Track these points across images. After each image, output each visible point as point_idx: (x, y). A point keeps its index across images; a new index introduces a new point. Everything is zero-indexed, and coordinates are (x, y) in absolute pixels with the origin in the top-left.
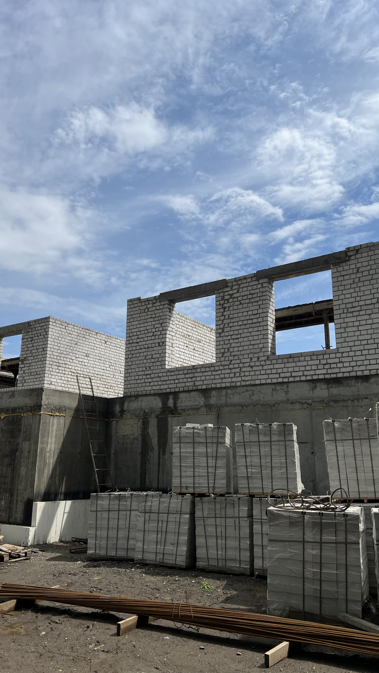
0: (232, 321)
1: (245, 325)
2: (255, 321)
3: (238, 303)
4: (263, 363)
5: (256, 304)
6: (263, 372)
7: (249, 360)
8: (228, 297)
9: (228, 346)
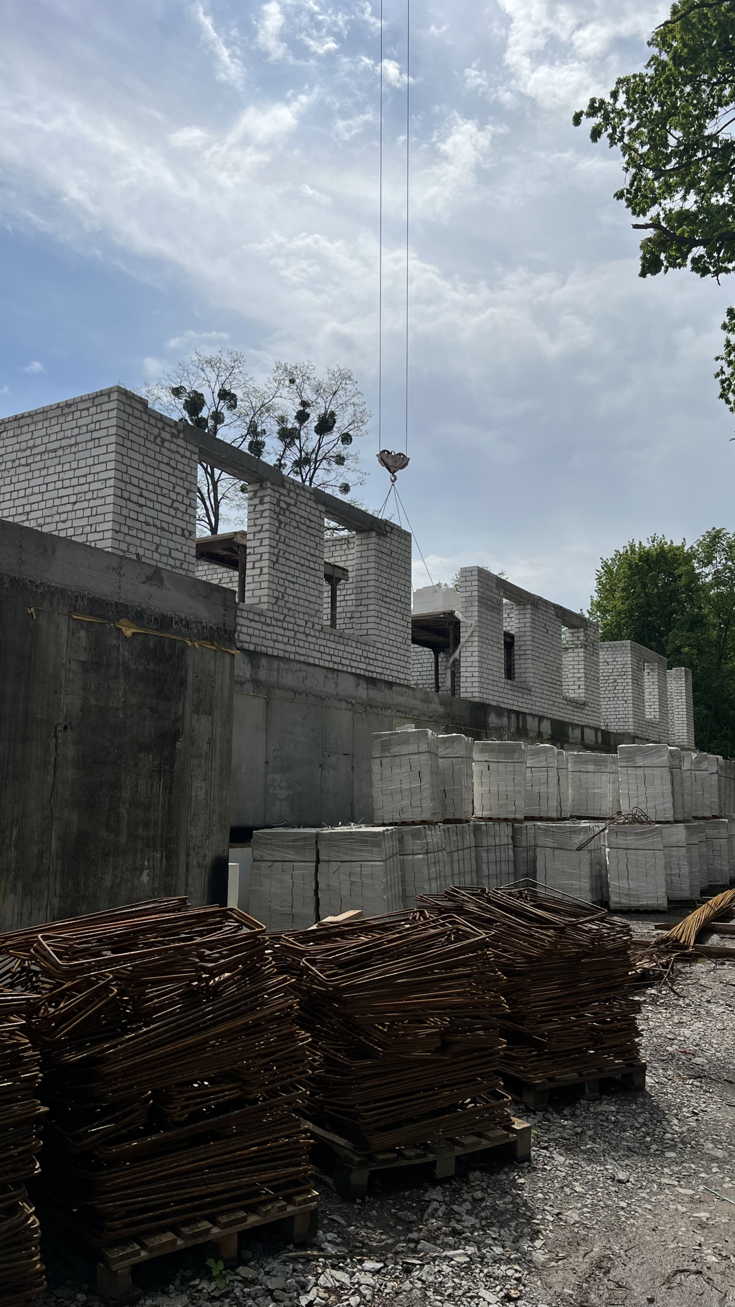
0: (289, 549)
1: (302, 565)
2: (312, 565)
3: (295, 524)
4: (317, 634)
5: (313, 538)
6: (317, 648)
7: (303, 623)
8: (285, 506)
9: (282, 589)
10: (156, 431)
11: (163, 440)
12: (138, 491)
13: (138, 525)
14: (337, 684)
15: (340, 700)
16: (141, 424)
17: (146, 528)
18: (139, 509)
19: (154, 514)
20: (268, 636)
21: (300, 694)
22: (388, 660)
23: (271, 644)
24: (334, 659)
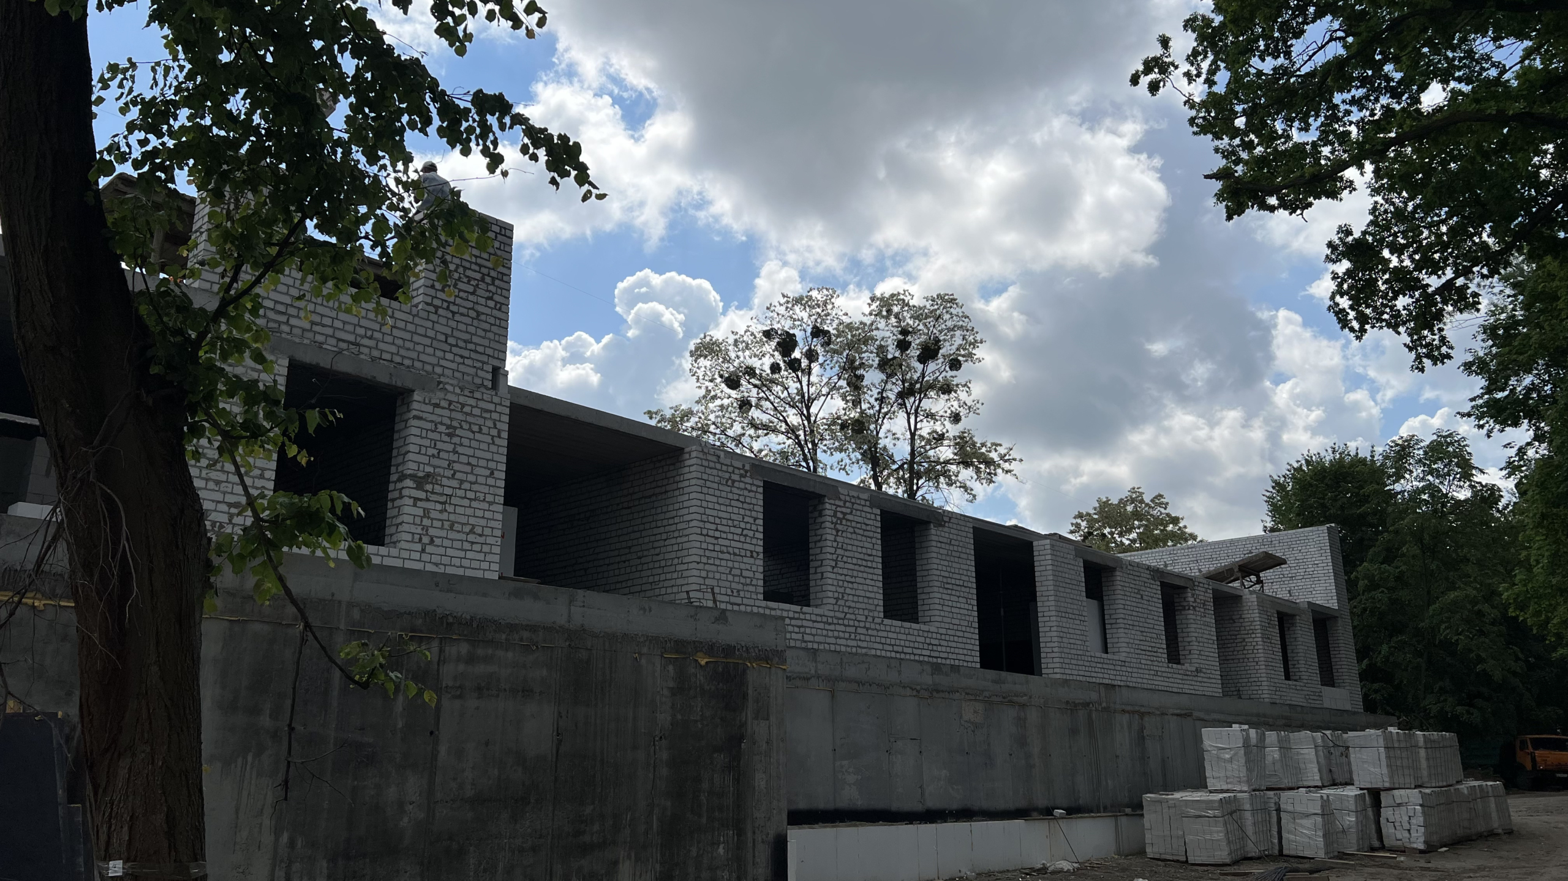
10: (727, 475)
11: (734, 481)
12: (713, 527)
13: (714, 554)
14: (900, 672)
15: (904, 687)
16: (715, 472)
17: (721, 556)
18: (716, 542)
19: (727, 543)
20: (830, 634)
21: (863, 685)
22: (954, 645)
23: (833, 641)
24: (896, 648)
